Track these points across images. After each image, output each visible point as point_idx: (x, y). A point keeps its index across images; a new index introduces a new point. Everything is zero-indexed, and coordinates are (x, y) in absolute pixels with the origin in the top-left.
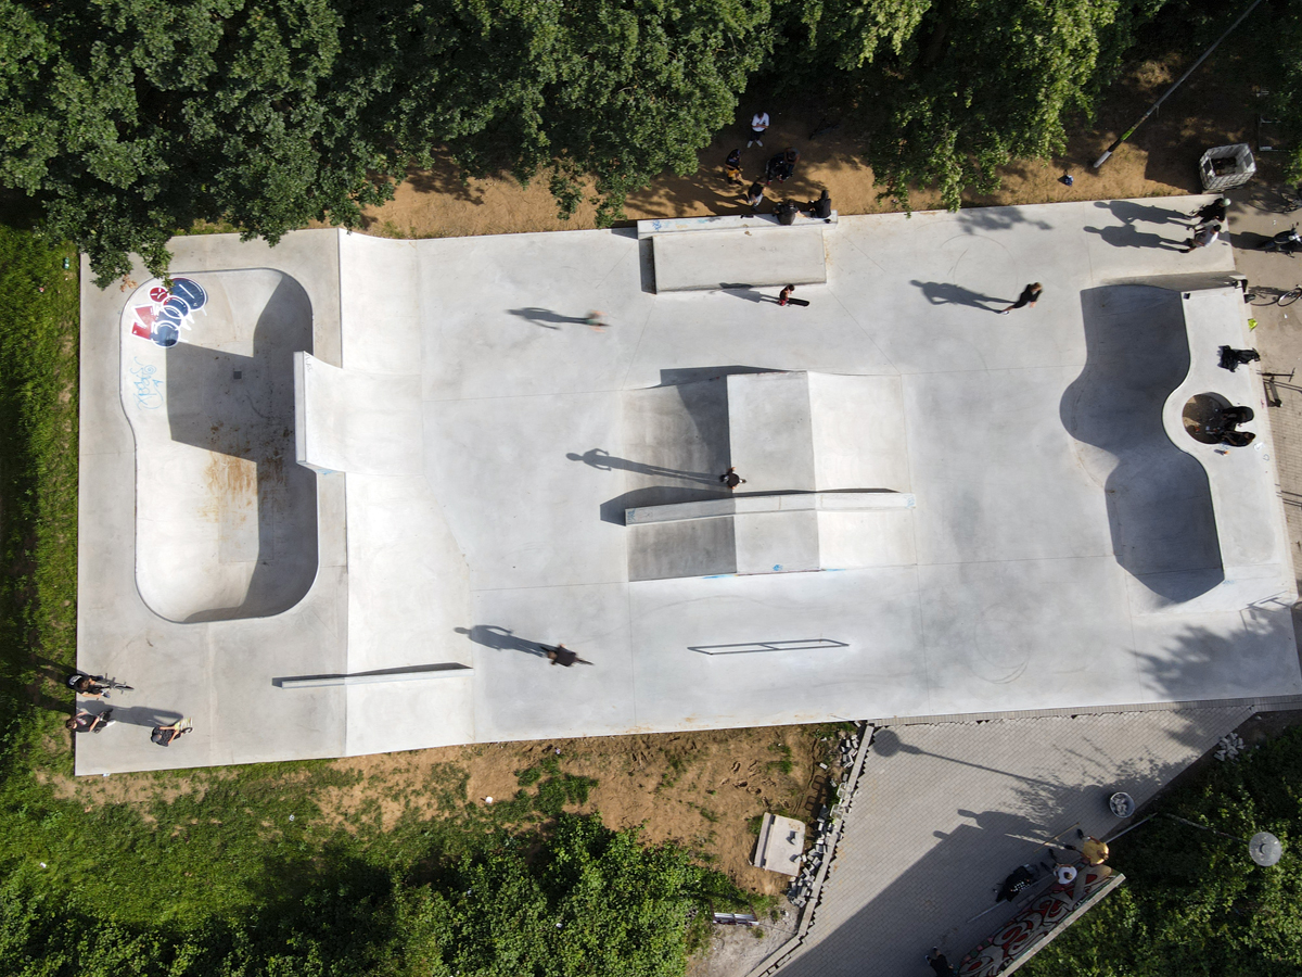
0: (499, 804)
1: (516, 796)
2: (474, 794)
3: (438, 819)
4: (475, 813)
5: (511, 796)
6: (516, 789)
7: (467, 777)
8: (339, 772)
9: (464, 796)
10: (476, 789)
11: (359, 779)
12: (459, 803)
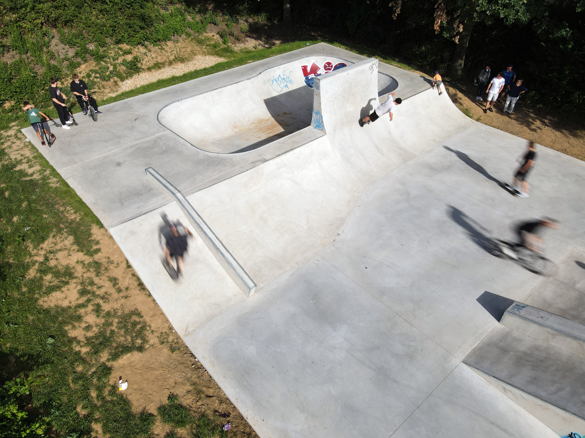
0: (123, 401)
1: (142, 414)
2: (123, 367)
3: (75, 344)
4: (99, 379)
5: (140, 410)
6: (152, 409)
7: (141, 349)
8: (90, 235)
9: (115, 356)
10: (131, 365)
11: (90, 253)
12: (104, 356)
